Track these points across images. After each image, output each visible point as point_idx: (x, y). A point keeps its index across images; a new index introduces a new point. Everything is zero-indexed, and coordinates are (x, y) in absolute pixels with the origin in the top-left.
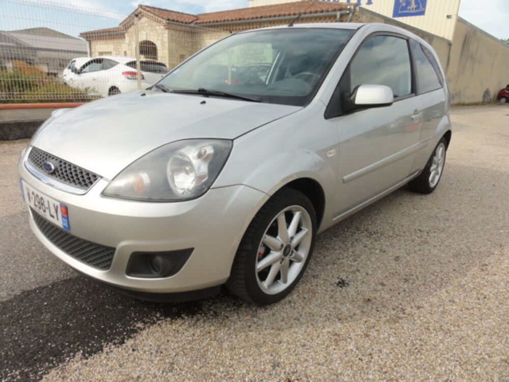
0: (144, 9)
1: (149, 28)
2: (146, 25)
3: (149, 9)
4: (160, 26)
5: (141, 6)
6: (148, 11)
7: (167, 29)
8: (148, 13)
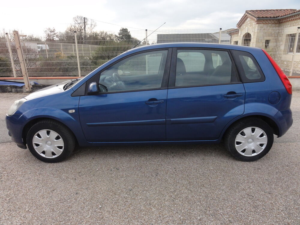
0: (248, 13)
1: (250, 25)
2: (249, 22)
3: (250, 12)
4: (254, 23)
5: (247, 12)
6: (249, 14)
7: (257, 24)
8: (249, 15)
